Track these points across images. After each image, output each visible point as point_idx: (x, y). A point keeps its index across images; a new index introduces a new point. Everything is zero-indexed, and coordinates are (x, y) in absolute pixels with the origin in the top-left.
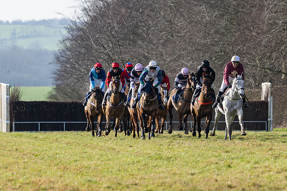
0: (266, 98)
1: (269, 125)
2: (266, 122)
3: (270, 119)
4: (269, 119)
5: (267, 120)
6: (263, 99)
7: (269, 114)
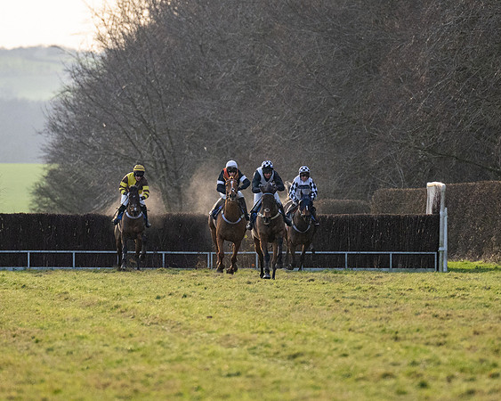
0: (436, 210)
1: (440, 260)
2: (436, 253)
3: (444, 248)
4: (440, 249)
5: (437, 250)
6: (429, 212)
7: (441, 239)
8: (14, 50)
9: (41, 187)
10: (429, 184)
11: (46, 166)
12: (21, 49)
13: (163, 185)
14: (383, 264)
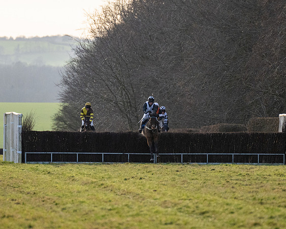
0: (284, 129)
2: (284, 154)
6: (280, 131)
8: (44, 37)
9: (58, 117)
10: (280, 115)
11: (62, 104)
12: (47, 37)
13: (128, 115)
14: (254, 160)
